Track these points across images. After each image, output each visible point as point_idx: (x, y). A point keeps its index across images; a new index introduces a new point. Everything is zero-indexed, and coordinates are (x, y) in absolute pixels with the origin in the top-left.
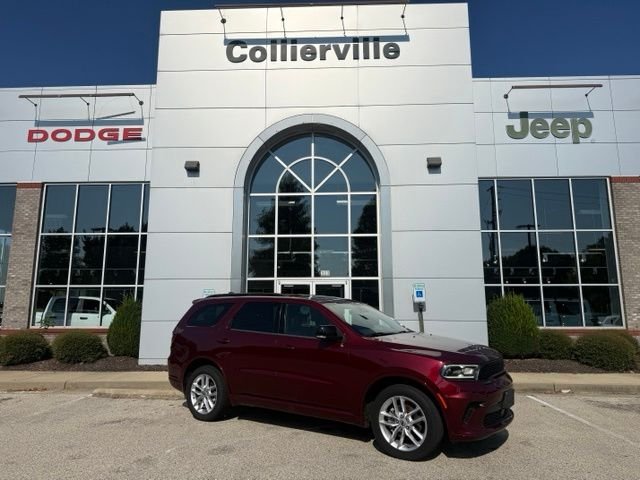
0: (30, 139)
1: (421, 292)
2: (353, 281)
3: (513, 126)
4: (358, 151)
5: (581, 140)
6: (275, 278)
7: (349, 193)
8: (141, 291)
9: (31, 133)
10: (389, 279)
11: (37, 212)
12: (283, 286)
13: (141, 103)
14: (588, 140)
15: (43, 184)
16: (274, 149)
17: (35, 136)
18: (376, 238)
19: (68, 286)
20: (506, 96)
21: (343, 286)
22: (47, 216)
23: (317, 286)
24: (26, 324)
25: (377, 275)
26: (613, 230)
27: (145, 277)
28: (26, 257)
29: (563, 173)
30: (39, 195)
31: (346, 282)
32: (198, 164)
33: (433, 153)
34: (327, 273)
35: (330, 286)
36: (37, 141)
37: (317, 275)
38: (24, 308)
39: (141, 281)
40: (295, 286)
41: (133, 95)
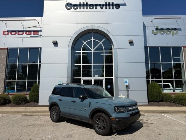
0: (4, 34)
1: (127, 82)
2: (105, 78)
3: (154, 31)
4: (107, 38)
5: (175, 35)
6: (81, 78)
7: (104, 51)
8: (39, 82)
9: (4, 32)
10: (117, 78)
11: (6, 57)
12: (83, 80)
13: (38, 23)
14: (177, 35)
15: (8, 48)
16: (80, 37)
17: (5, 33)
18: (112, 65)
19: (16, 80)
20: (152, 21)
21: (102, 80)
22: (9, 59)
23: (94, 80)
24: (3, 92)
25: (113, 77)
26: (184, 63)
27: (40, 77)
28: (3, 71)
29: (169, 45)
30: (6, 52)
31: (103, 79)
32: (57, 42)
33: (131, 38)
34: (97, 76)
35: (98, 80)
36: (6, 35)
37: (94, 76)
38: (2, 87)
39: (39, 79)
40: (87, 80)
41: (36, 20)
